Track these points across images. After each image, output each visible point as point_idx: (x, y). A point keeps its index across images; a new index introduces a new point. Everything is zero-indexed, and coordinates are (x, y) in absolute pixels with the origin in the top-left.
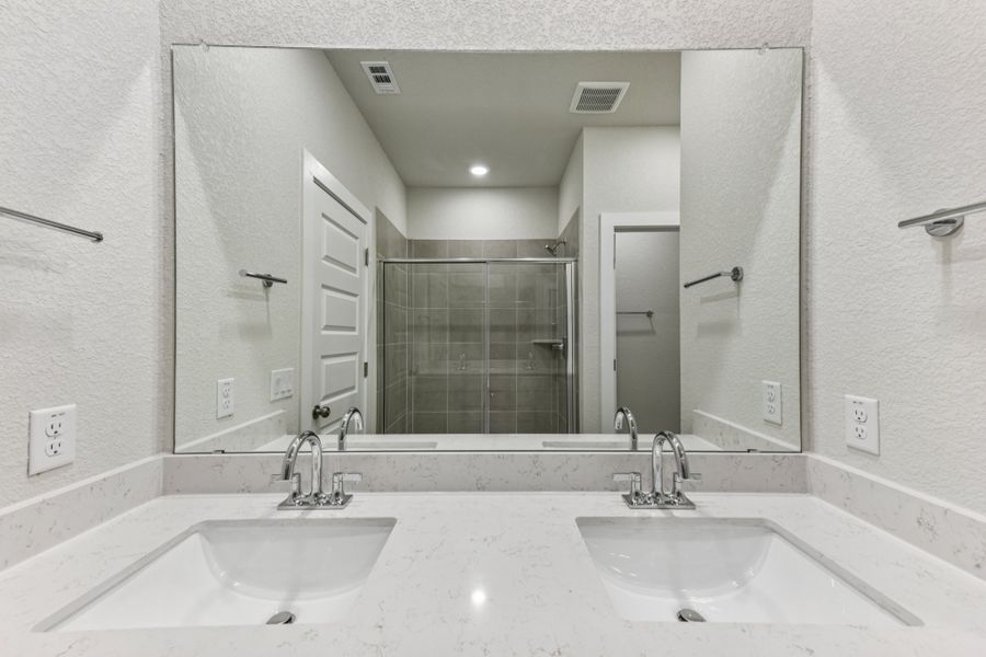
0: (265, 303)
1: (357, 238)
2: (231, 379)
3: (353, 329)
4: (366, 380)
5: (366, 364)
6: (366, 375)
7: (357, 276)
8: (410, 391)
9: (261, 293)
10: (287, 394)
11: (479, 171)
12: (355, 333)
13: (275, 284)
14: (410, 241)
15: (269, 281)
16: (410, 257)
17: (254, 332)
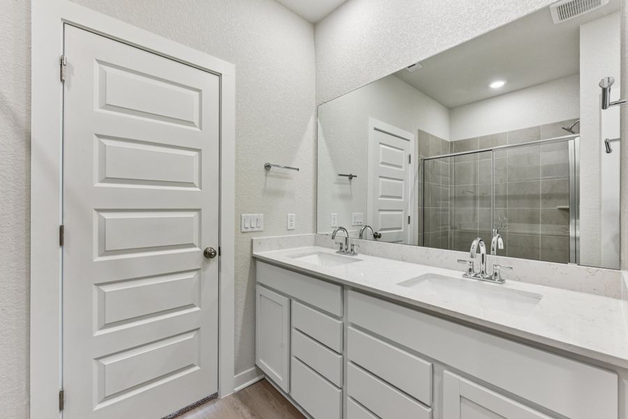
0: (349, 186)
1: (402, 150)
2: (335, 214)
3: (400, 198)
4: (409, 225)
5: (409, 217)
6: (409, 223)
7: (403, 170)
8: (451, 238)
9: (348, 182)
10: (359, 224)
11: (497, 85)
12: (402, 200)
13: (353, 178)
14: (452, 143)
15: (351, 177)
16: (451, 153)
17: (345, 197)
